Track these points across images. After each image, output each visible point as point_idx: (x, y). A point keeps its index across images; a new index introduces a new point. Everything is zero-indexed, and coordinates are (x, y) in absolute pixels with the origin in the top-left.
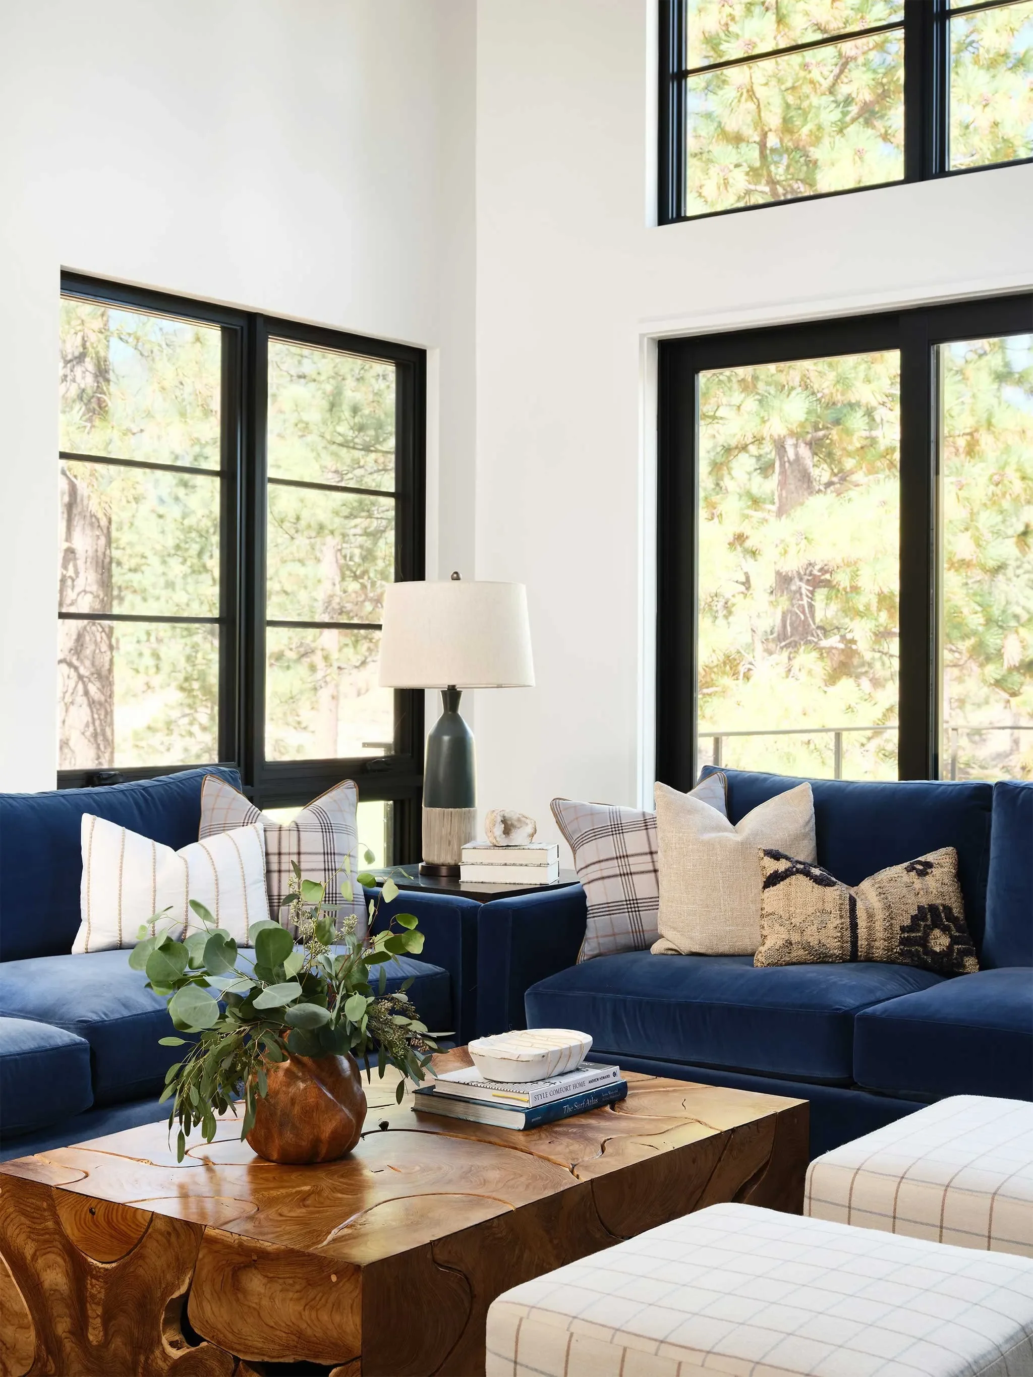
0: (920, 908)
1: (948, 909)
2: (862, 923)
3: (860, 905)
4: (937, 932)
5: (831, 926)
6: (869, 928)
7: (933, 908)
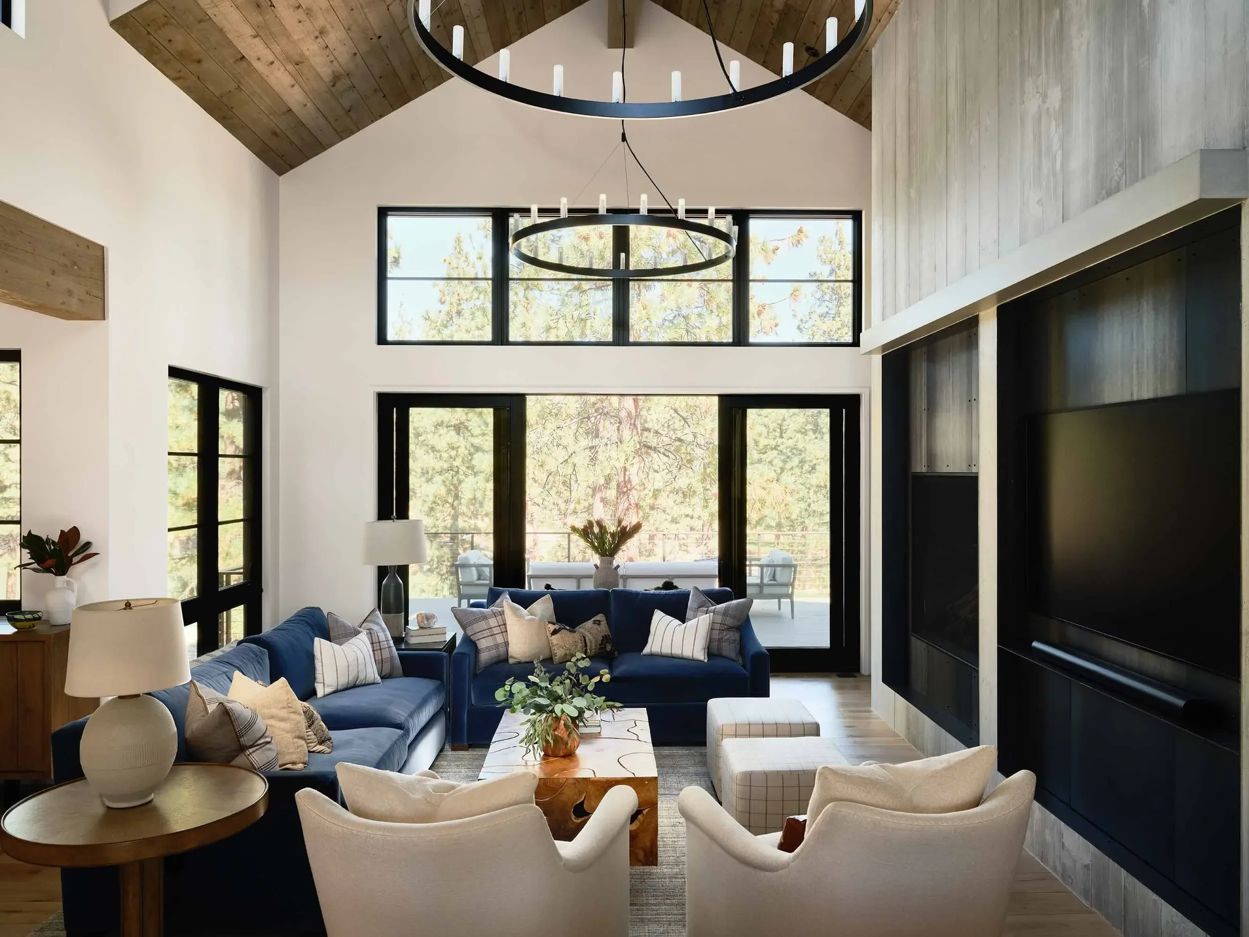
0: (603, 637)
1: (609, 636)
2: (588, 644)
3: (587, 639)
4: (608, 644)
5: (579, 646)
6: (590, 646)
7: (605, 636)
